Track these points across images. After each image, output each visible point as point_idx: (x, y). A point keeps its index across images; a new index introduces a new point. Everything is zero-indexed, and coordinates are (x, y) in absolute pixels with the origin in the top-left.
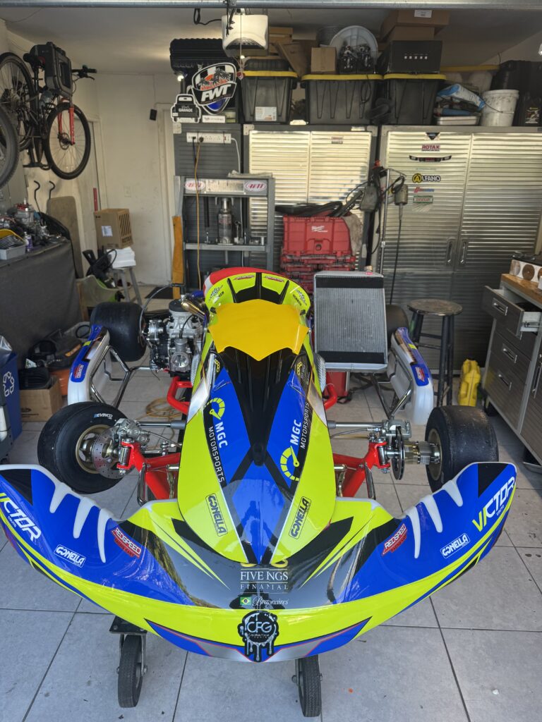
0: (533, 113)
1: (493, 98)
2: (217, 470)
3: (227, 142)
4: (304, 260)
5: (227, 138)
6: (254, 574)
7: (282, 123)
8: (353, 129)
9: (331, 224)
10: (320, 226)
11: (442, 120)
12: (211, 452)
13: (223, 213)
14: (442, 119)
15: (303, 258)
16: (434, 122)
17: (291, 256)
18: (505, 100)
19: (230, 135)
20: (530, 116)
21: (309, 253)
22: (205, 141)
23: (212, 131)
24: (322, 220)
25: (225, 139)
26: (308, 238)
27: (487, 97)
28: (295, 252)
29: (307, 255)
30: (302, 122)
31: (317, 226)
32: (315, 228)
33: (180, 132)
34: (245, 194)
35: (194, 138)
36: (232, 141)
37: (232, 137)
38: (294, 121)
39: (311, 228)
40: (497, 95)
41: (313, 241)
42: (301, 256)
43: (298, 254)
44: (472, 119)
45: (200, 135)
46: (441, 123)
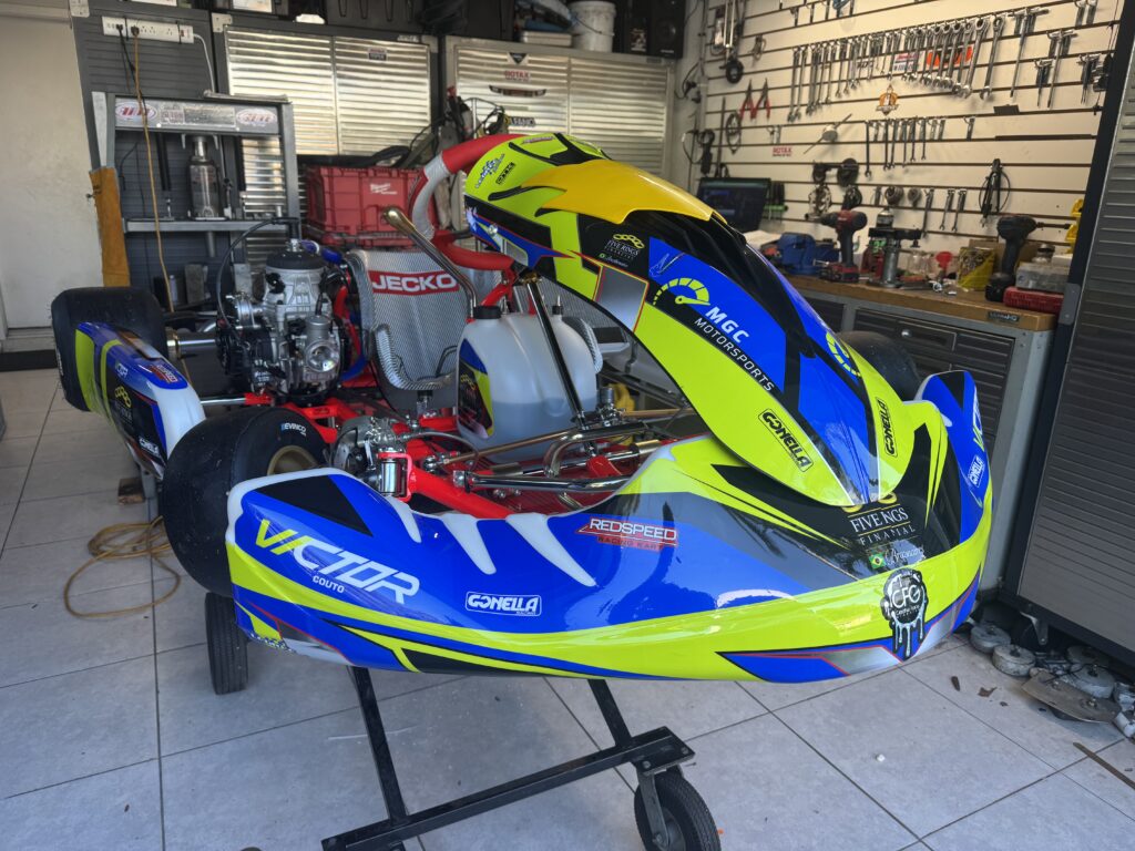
0: (639, 37)
1: (586, 12)
2: (754, 374)
3: (185, 39)
4: (364, 241)
5: (185, 34)
6: (867, 519)
7: (282, 18)
8: (401, 38)
9: (401, 182)
10: (383, 183)
11: (527, 37)
12: (728, 353)
13: (198, 163)
14: (526, 34)
15: (362, 238)
16: (516, 38)
17: (341, 234)
18: (603, 16)
19: (191, 28)
20: (635, 41)
21: (369, 229)
22: (142, 35)
23: (154, 18)
24: (387, 175)
25: (182, 34)
26: (365, 204)
27: (577, 10)
28: (347, 228)
29: (368, 233)
30: (317, 20)
31: (379, 184)
32: (375, 188)
33: (87, 15)
34: (238, 129)
35: (119, 28)
36: (195, 38)
37: (194, 32)
38: (303, 16)
39: (369, 188)
40: (591, 9)
41: (374, 210)
42: (359, 234)
43: (353, 231)
44: (565, 39)
45: (131, 24)
46: (526, 39)
